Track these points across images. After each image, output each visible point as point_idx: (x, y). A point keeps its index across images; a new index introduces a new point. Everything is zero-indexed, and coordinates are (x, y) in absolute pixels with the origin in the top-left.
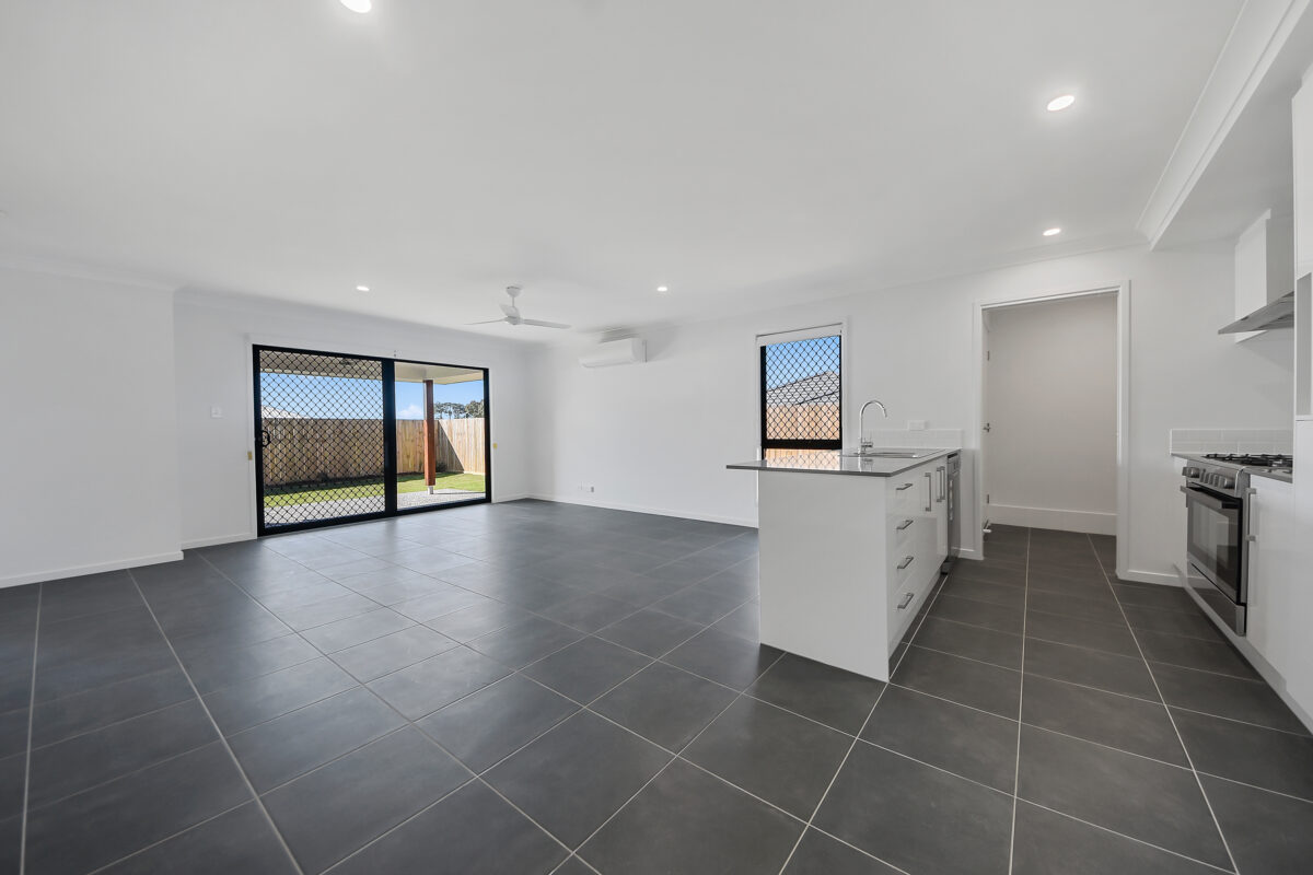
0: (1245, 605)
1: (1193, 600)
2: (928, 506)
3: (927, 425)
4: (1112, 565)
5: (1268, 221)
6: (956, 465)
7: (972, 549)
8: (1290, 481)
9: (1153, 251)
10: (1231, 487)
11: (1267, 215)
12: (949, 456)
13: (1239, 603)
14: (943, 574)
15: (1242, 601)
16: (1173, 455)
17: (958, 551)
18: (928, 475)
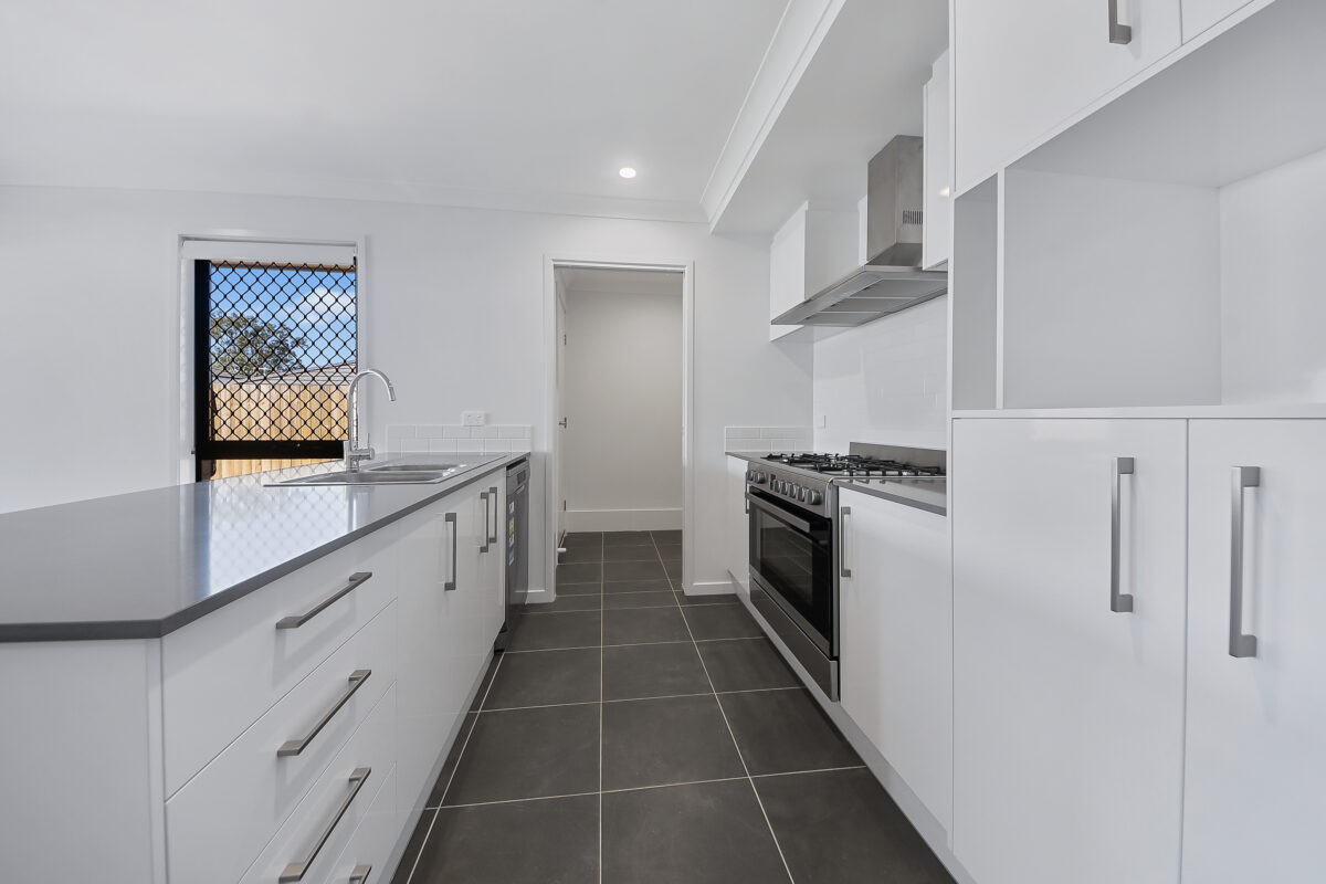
0: (837, 659)
1: (748, 612)
2: (451, 580)
3: (488, 418)
4: (677, 574)
5: (807, 212)
6: (522, 478)
7: (541, 589)
8: (942, 511)
9: (713, 233)
10: (818, 502)
11: (805, 206)
12: (510, 467)
13: (832, 658)
14: (497, 651)
15: (835, 654)
16: (727, 453)
17: (526, 594)
18: (451, 517)
